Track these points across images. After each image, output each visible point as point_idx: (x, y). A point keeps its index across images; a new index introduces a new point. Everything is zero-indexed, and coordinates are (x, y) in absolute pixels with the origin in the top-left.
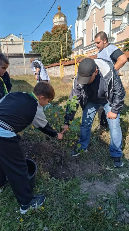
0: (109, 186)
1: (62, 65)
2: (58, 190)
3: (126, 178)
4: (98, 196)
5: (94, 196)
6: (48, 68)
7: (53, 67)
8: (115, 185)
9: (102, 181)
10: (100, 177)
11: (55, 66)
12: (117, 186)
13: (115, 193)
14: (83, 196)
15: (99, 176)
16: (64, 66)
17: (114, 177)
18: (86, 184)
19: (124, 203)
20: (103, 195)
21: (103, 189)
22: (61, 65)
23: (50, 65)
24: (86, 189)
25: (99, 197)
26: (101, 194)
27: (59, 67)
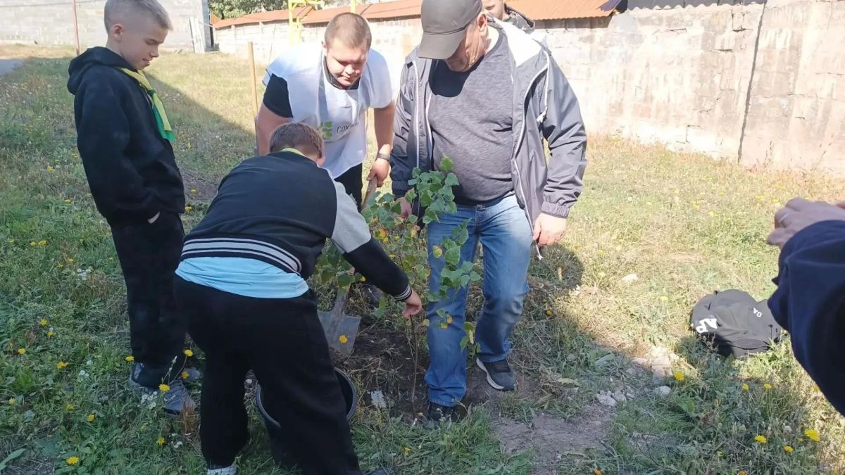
0: (580, 427)
1: (295, 20)
2: (426, 452)
3: (619, 404)
4: (559, 457)
5: (548, 460)
6: (236, 26)
7: (257, 24)
8: (598, 423)
9: (555, 416)
10: (546, 406)
11: (265, 23)
12: (605, 426)
13: (604, 445)
14: (516, 463)
15: (544, 403)
16: (305, 25)
17: (586, 404)
18: (508, 429)
19: (635, 469)
20: (572, 455)
21: (565, 437)
22: (291, 20)
23: (241, 16)
24: (514, 444)
25: (562, 461)
26: (566, 453)
27: (283, 26)
